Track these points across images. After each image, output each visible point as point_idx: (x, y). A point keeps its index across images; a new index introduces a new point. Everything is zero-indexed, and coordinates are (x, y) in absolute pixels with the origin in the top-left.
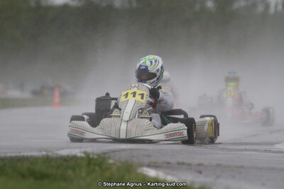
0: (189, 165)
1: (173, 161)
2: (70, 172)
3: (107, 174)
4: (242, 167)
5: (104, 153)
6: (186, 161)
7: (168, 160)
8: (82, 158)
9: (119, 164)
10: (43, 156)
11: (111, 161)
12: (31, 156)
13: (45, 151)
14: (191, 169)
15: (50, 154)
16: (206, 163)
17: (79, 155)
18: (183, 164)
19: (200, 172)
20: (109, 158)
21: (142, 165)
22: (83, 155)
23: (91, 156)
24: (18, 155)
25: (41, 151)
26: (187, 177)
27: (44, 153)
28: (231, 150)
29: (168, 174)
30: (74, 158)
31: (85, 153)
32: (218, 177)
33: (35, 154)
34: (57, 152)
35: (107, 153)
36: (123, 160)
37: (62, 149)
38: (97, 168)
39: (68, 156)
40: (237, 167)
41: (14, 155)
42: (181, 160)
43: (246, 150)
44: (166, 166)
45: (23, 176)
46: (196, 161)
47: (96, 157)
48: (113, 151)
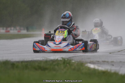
0: (108, 62)
1: (100, 60)
2: (56, 67)
3: (73, 67)
5: (69, 58)
6: (106, 60)
7: (98, 60)
9: (77, 63)
11: (73, 61)
12: (38, 60)
14: (109, 64)
16: (115, 61)
17: (59, 59)
18: (105, 61)
19: (113, 65)
20: (72, 60)
21: (87, 63)
22: (61, 59)
27: (43, 59)
29: (99, 66)
30: (57, 60)
31: (62, 58)
32: (121, 67)
34: (49, 58)
35: (71, 58)
36: (78, 61)
38: (68, 65)
39: (54, 60)
41: (30, 60)
42: (104, 60)
44: (98, 63)
45: (36, 69)
46: (110, 60)
47: (66, 60)
48: (73, 57)
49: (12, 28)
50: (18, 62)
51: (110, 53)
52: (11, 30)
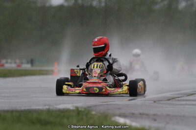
0: (147, 115)
1: (136, 112)
2: (65, 121)
3: (91, 121)
4: (184, 116)
5: (89, 107)
6: (146, 112)
7: (133, 112)
8: (73, 111)
9: (99, 115)
10: (47, 109)
11: (94, 113)
12: (39, 109)
13: (48, 106)
14: (149, 118)
15: (51, 108)
16: (159, 113)
17: (71, 108)
18: (143, 114)
19: (155, 120)
20: (93, 110)
21: (115, 115)
22: (74, 108)
23: (80, 109)
24: (30, 108)
25: (45, 106)
26: (146, 123)
27: (47, 107)
28: (176, 105)
29: (133, 121)
30: (68, 110)
31: (76, 107)
32: (168, 123)
33: (41, 108)
35: (91, 107)
36: (102, 111)
37: (60, 104)
38: (84, 117)
39: (64, 109)
40: (180, 116)
41: (26, 108)
42: (141, 112)
43: (186, 104)
44: (131, 116)
45: (33, 123)
46: (152, 112)
47: (83, 110)
48: (95, 106)
49: (9, 61)
50: (7, 111)
51: (155, 102)
52: (7, 62)
